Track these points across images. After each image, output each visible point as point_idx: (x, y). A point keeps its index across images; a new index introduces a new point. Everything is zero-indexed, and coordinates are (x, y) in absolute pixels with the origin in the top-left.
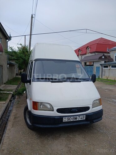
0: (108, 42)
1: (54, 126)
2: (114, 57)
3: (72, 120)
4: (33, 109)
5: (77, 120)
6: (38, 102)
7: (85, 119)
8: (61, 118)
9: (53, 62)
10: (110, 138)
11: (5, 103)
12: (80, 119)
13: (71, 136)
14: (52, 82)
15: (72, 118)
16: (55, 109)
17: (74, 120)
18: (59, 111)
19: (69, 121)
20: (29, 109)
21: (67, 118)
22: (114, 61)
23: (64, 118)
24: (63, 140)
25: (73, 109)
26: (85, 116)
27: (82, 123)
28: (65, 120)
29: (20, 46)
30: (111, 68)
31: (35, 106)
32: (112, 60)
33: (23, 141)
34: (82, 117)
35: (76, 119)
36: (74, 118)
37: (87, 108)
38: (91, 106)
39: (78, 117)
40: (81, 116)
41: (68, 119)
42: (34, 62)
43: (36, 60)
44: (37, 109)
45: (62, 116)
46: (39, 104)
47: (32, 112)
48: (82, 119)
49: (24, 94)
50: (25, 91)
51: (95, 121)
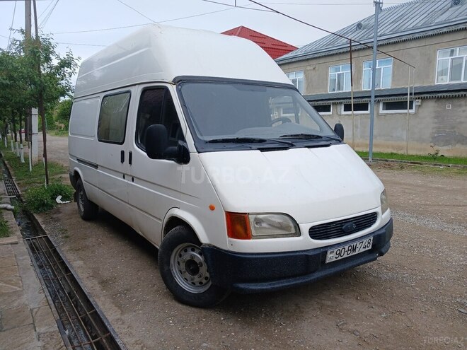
0: (262, 41)
3: (345, 256)
4: (228, 239)
5: (357, 252)
6: (248, 214)
7: (370, 248)
8: (324, 251)
11: (17, 243)
12: (362, 250)
14: (262, 150)
15: (346, 248)
16: (305, 228)
17: (351, 254)
18: (317, 232)
19: (340, 258)
21: (335, 250)
23: (329, 252)
25: (346, 225)
26: (372, 239)
28: (331, 257)
31: (239, 228)
34: (367, 244)
35: (354, 250)
36: (350, 248)
37: (373, 217)
38: (379, 210)
39: (358, 244)
40: (364, 241)
41: (338, 252)
43: (179, 81)
45: (323, 247)
47: (227, 247)
48: (367, 249)
49: (59, 206)
50: (60, 197)
51: (383, 251)
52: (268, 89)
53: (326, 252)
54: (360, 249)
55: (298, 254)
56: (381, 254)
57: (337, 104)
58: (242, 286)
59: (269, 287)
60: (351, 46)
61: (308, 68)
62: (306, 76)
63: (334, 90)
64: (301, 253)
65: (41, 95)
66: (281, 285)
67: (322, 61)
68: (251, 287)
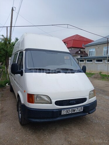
0: (83, 39)
1: (52, 120)
2: (88, 52)
3: (70, 113)
4: (27, 103)
5: (76, 112)
6: (34, 95)
7: (82, 111)
8: (60, 111)
9: (44, 52)
10: (105, 128)
12: (78, 111)
13: (68, 129)
14: (47, 73)
15: (71, 110)
16: (54, 101)
17: (73, 112)
18: (57, 103)
19: (68, 113)
20: (22, 102)
21: (65, 110)
22: (89, 56)
23: (62, 111)
24: (60, 133)
25: (71, 101)
26: (83, 107)
27: (79, 115)
28: (64, 113)
29: (2, 37)
30: (87, 62)
31: (31, 99)
32: (87, 55)
33: (17, 138)
34: (80, 109)
35: (74, 111)
36: (72, 110)
37: (84, 100)
38: (87, 97)
39: (76, 109)
40: (79, 108)
41: (67, 111)
42: (24, 52)
43: (27, 50)
44: (33, 102)
45: (60, 109)
46: (35, 96)
47: (27, 106)
48: (80, 111)
49: (6, 86)
50: (8, 84)
51: (90, 112)
52: (58, 53)
53: (61, 111)
54: (77, 111)
55: (50, 110)
56: (89, 113)
57: (104, 59)
58: (30, 119)
59: (39, 121)
60: (108, 41)
61: (97, 48)
62: (96, 50)
63: (105, 55)
64: (51, 110)
65: (7, 54)
66: (43, 121)
67: (101, 45)
68: (33, 120)
